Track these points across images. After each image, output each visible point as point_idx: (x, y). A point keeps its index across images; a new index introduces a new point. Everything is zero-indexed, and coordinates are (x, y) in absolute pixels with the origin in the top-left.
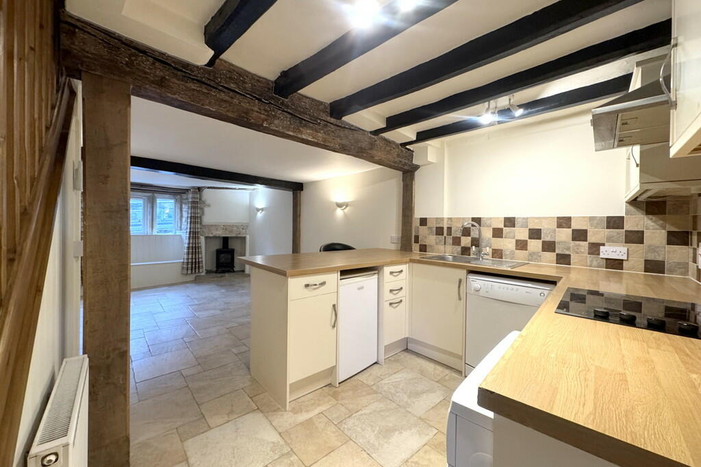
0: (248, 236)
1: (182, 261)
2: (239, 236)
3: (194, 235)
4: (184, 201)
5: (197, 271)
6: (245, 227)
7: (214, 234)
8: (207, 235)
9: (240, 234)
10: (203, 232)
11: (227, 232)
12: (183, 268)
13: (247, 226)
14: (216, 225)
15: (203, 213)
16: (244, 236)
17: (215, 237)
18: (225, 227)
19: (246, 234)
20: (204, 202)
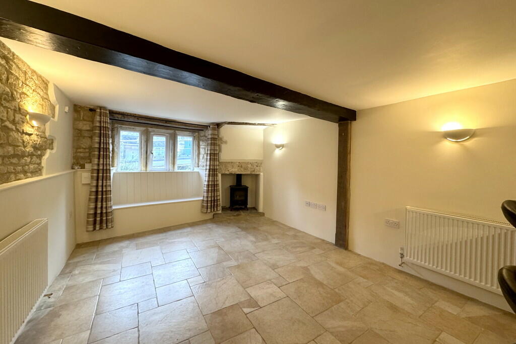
0: (262, 174)
1: (202, 198)
2: (253, 173)
3: (213, 172)
4: (202, 138)
5: (215, 210)
6: (259, 164)
7: (230, 171)
8: (223, 172)
9: (254, 171)
10: (220, 169)
11: (242, 170)
12: (203, 206)
13: (261, 164)
14: (232, 162)
15: (220, 151)
16: (258, 173)
17: (231, 174)
18: (240, 165)
19: (260, 171)
20: (221, 139)
